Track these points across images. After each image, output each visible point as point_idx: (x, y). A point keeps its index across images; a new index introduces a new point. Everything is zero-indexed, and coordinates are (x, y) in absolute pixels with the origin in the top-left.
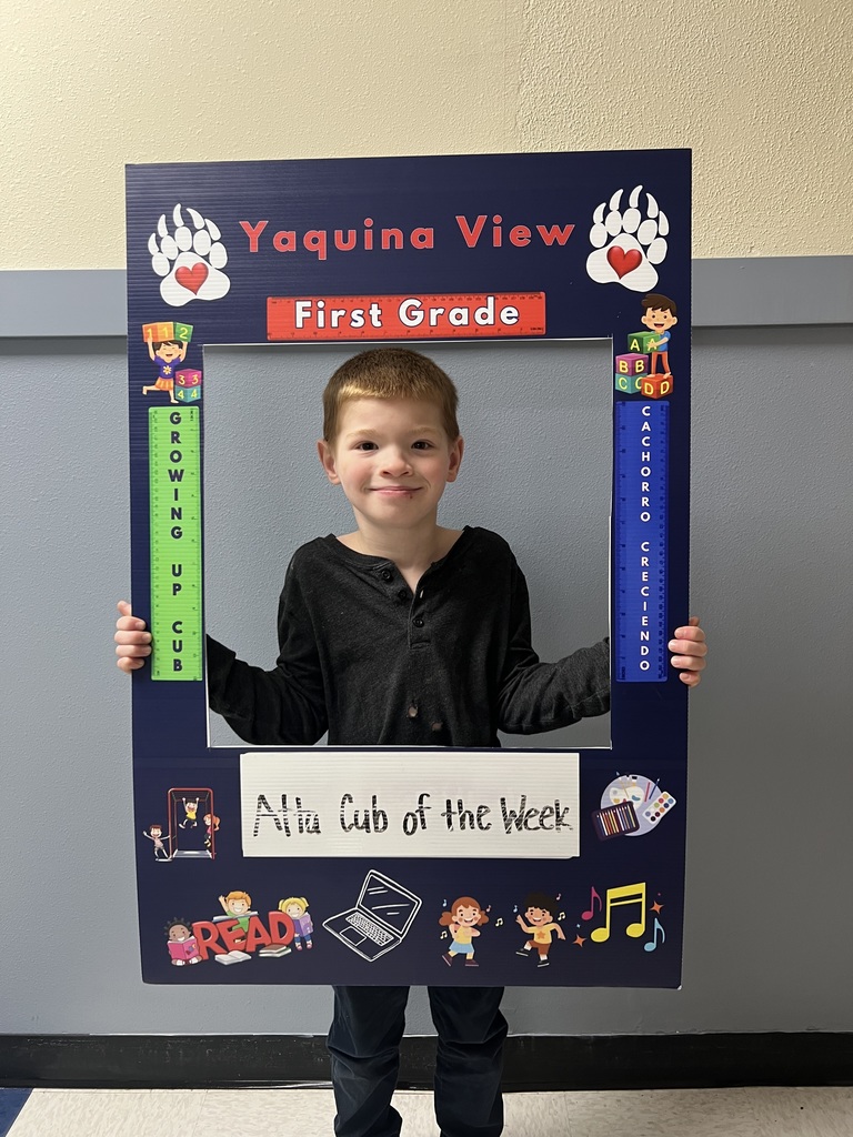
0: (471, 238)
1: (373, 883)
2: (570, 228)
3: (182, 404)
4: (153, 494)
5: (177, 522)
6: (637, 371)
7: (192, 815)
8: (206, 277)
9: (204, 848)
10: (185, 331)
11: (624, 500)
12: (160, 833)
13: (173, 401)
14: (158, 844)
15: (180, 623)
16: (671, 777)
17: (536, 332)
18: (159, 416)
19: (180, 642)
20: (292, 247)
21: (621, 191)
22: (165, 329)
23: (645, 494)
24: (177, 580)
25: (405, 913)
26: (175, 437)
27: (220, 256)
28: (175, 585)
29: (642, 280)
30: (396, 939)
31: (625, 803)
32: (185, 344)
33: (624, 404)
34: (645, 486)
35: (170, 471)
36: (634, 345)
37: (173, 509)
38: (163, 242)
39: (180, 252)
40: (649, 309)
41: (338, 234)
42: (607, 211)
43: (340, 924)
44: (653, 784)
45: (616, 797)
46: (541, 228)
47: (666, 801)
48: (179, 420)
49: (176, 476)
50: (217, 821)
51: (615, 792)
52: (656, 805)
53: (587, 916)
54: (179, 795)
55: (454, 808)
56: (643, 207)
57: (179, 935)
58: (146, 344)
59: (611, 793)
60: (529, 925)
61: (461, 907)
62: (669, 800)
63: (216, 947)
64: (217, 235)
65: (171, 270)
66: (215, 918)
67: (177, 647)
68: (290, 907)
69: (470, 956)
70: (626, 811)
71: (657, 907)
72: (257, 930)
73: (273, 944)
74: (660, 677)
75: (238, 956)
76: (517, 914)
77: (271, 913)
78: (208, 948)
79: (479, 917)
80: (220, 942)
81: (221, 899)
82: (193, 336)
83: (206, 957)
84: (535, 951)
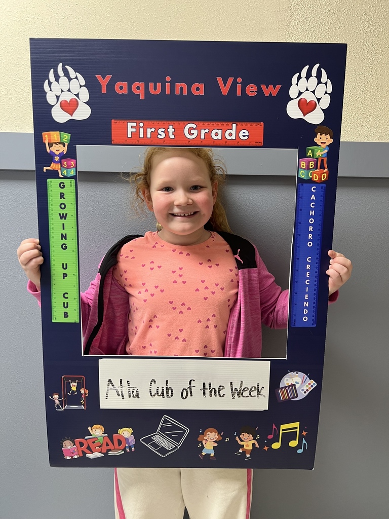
0: (225, 90)
1: (166, 421)
2: (279, 87)
3: (65, 177)
4: (51, 226)
5: (64, 241)
6: (310, 167)
7: (74, 389)
8: (77, 107)
9: (81, 404)
10: (66, 137)
11: (299, 235)
12: (58, 397)
13: (60, 176)
14: (57, 402)
15: (67, 293)
16: (315, 373)
17: (258, 144)
18: (53, 184)
19: (67, 303)
20: (125, 91)
21: (308, 67)
22: (55, 135)
23: (311, 232)
24: (65, 271)
25: (181, 435)
26: (62, 196)
27: (85, 95)
28: (64, 274)
29: (316, 117)
30: (176, 447)
31: (292, 385)
32: (66, 144)
33: (302, 185)
34: (311, 229)
35: (60, 214)
36: (310, 153)
37: (62, 234)
38: (52, 85)
39: (62, 91)
40: (319, 134)
41: (151, 84)
42: (299, 78)
43: (149, 440)
44: (306, 376)
45: (288, 382)
46: (263, 86)
47: (312, 384)
48: (64, 186)
49: (63, 217)
50: (87, 392)
51: (287, 380)
52: (307, 386)
53: (270, 437)
54: (68, 379)
55: (207, 386)
56: (319, 76)
57: (68, 445)
58: (45, 144)
59: (285, 380)
60: (242, 441)
61: (209, 433)
62: (313, 384)
63: (87, 451)
64: (83, 82)
65: (57, 101)
66: (86, 437)
67: (66, 306)
68: (124, 432)
69: (212, 455)
70: (292, 389)
71: (304, 433)
72: (107, 443)
73: (115, 449)
74: (313, 324)
75: (97, 455)
76: (236, 436)
77: (114, 435)
78: (82, 451)
79: (217, 437)
80: (89, 448)
81: (89, 428)
82: (70, 140)
83: (82, 455)
84: (244, 453)
